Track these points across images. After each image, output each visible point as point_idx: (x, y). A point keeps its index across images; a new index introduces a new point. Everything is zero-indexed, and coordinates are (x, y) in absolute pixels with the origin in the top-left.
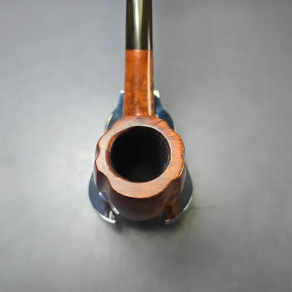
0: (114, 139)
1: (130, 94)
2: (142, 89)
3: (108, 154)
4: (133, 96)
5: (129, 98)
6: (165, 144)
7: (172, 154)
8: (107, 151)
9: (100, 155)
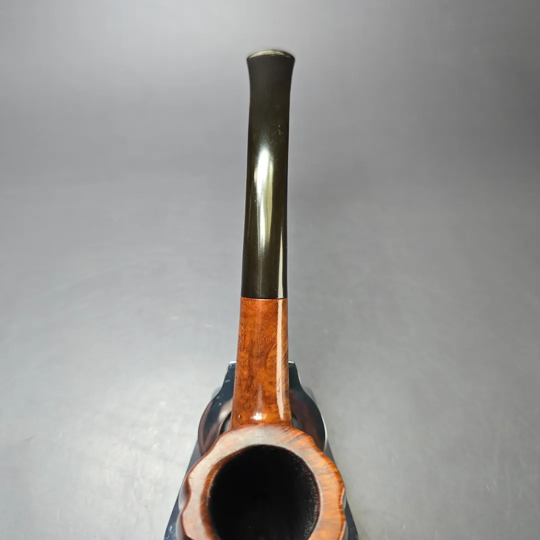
0: (217, 471)
1: (246, 373)
2: (268, 364)
3: (205, 502)
4: (251, 377)
5: (245, 379)
6: (310, 481)
7: (322, 504)
8: (204, 497)
9: (190, 503)
